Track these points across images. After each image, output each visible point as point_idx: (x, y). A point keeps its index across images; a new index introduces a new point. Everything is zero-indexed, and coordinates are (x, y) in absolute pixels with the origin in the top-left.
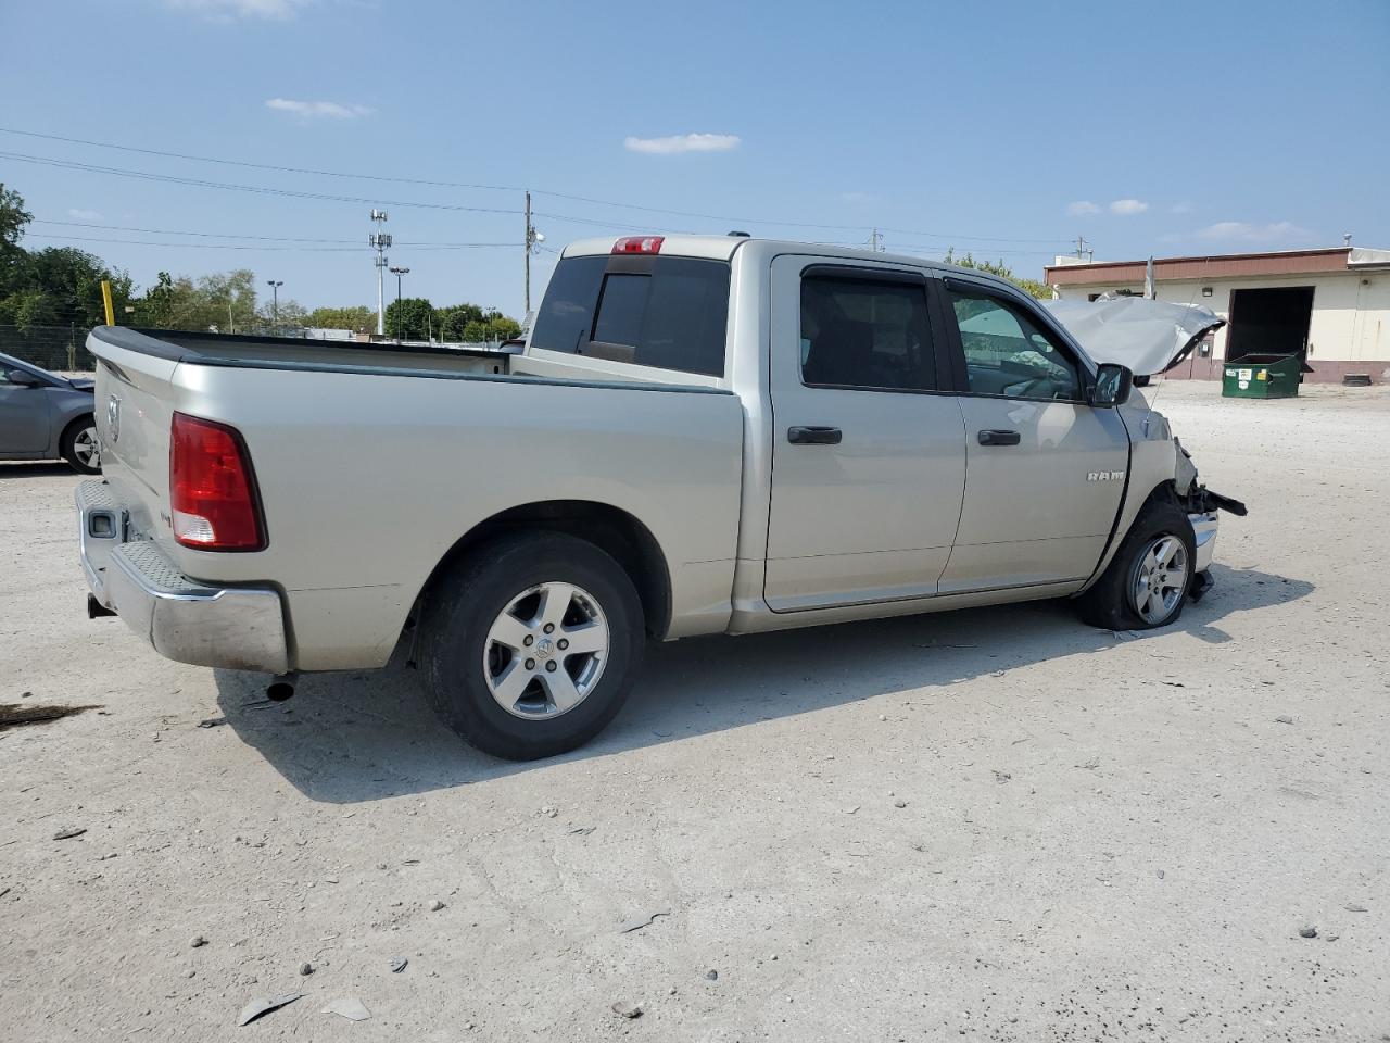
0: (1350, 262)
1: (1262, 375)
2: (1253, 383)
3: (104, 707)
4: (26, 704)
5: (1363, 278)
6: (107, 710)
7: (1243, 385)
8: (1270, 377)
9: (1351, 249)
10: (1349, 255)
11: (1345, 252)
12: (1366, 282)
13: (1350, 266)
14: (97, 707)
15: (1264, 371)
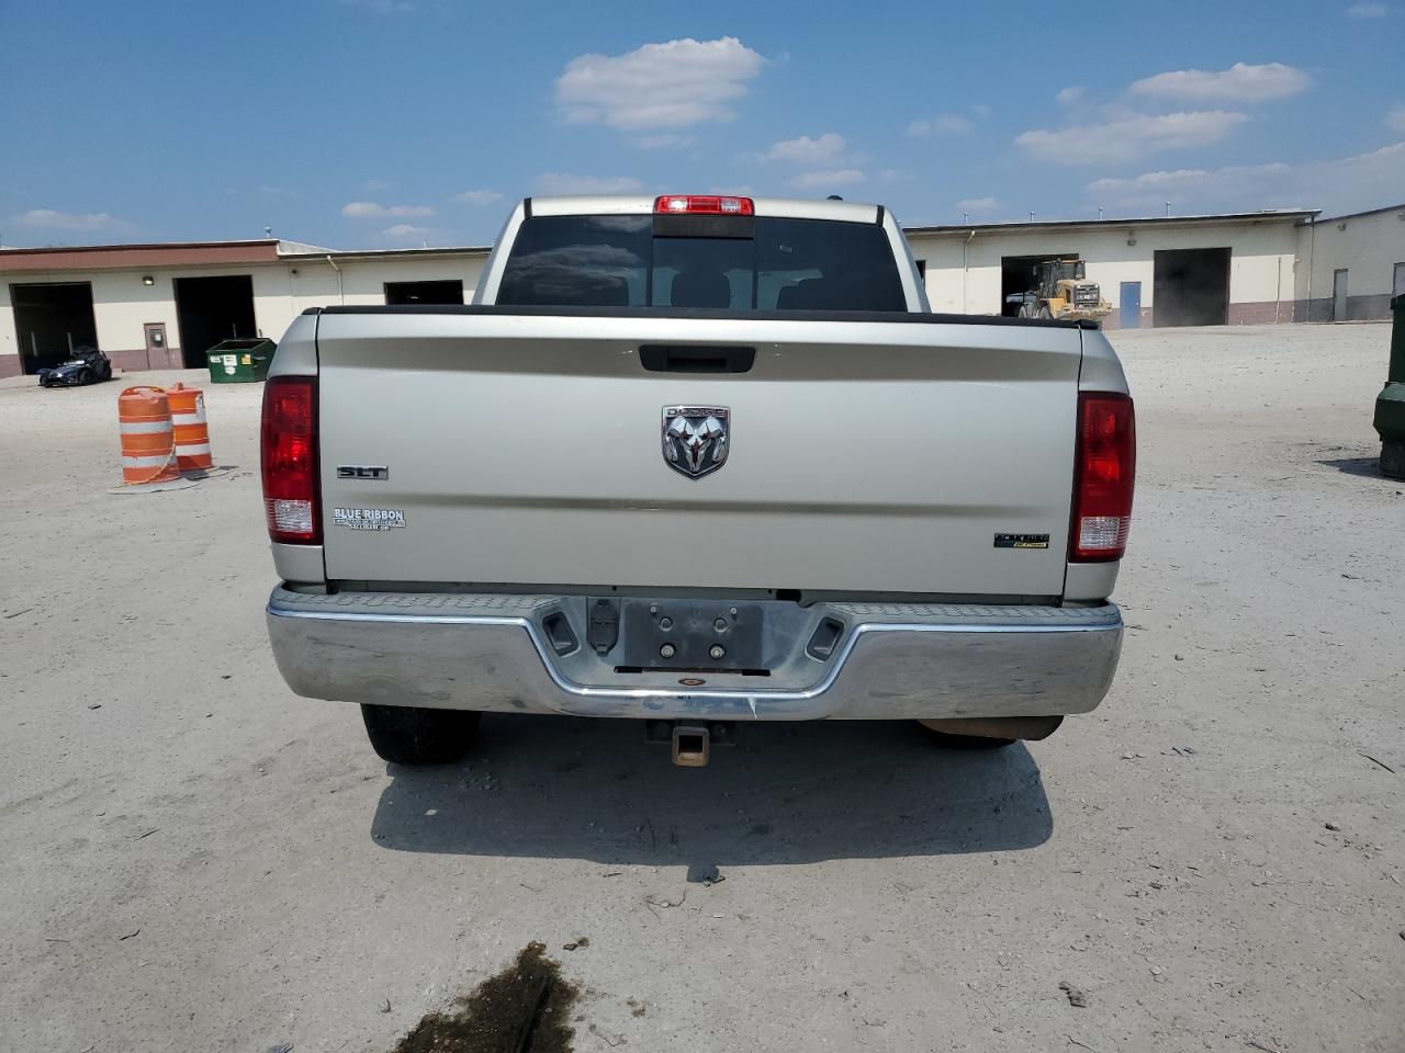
0: (280, 253)
1: (247, 360)
2: (240, 367)
5: (292, 268)
7: (231, 371)
8: (254, 361)
9: (278, 242)
10: (278, 247)
11: (274, 244)
12: (294, 272)
13: (281, 257)
15: (248, 356)
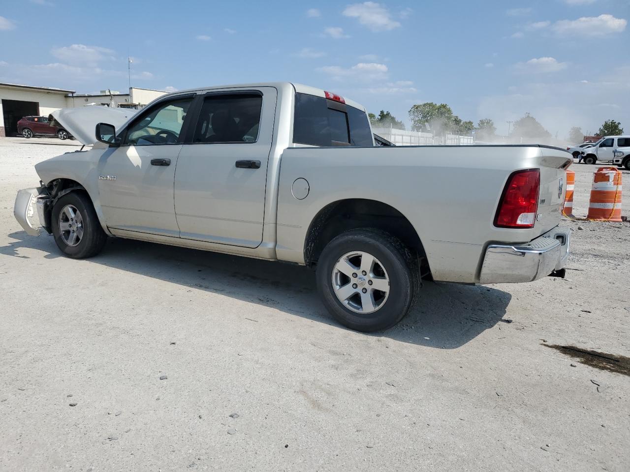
3: (542, 344)
4: (576, 361)
6: (542, 342)
14: (545, 345)
